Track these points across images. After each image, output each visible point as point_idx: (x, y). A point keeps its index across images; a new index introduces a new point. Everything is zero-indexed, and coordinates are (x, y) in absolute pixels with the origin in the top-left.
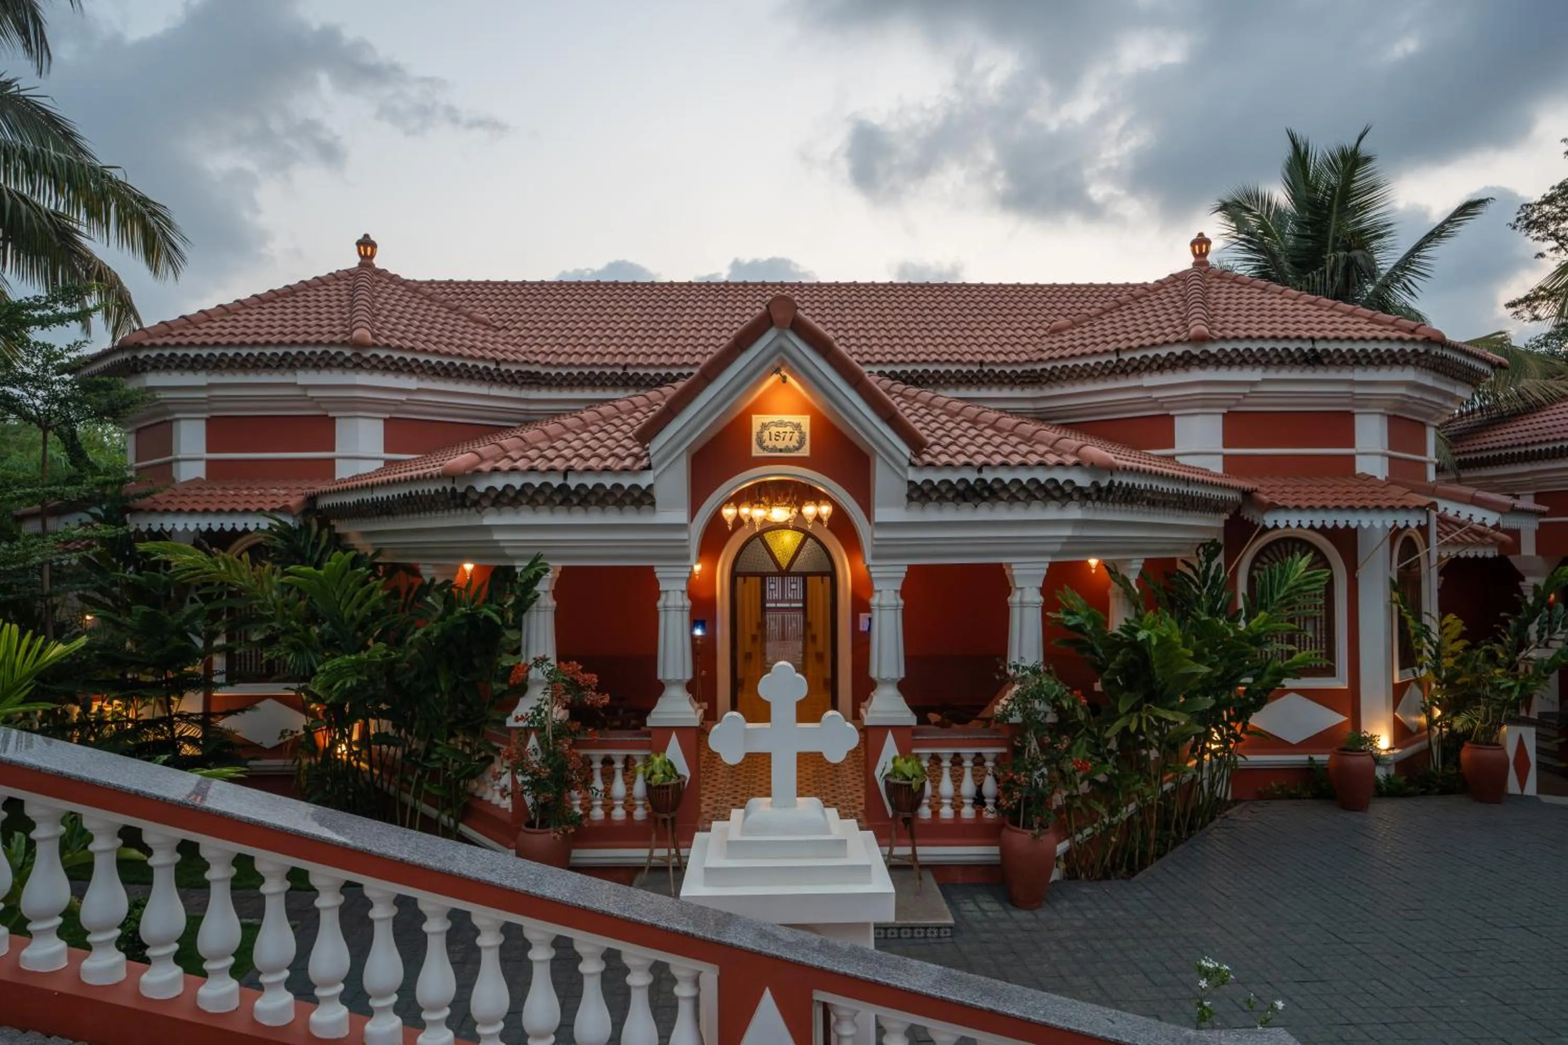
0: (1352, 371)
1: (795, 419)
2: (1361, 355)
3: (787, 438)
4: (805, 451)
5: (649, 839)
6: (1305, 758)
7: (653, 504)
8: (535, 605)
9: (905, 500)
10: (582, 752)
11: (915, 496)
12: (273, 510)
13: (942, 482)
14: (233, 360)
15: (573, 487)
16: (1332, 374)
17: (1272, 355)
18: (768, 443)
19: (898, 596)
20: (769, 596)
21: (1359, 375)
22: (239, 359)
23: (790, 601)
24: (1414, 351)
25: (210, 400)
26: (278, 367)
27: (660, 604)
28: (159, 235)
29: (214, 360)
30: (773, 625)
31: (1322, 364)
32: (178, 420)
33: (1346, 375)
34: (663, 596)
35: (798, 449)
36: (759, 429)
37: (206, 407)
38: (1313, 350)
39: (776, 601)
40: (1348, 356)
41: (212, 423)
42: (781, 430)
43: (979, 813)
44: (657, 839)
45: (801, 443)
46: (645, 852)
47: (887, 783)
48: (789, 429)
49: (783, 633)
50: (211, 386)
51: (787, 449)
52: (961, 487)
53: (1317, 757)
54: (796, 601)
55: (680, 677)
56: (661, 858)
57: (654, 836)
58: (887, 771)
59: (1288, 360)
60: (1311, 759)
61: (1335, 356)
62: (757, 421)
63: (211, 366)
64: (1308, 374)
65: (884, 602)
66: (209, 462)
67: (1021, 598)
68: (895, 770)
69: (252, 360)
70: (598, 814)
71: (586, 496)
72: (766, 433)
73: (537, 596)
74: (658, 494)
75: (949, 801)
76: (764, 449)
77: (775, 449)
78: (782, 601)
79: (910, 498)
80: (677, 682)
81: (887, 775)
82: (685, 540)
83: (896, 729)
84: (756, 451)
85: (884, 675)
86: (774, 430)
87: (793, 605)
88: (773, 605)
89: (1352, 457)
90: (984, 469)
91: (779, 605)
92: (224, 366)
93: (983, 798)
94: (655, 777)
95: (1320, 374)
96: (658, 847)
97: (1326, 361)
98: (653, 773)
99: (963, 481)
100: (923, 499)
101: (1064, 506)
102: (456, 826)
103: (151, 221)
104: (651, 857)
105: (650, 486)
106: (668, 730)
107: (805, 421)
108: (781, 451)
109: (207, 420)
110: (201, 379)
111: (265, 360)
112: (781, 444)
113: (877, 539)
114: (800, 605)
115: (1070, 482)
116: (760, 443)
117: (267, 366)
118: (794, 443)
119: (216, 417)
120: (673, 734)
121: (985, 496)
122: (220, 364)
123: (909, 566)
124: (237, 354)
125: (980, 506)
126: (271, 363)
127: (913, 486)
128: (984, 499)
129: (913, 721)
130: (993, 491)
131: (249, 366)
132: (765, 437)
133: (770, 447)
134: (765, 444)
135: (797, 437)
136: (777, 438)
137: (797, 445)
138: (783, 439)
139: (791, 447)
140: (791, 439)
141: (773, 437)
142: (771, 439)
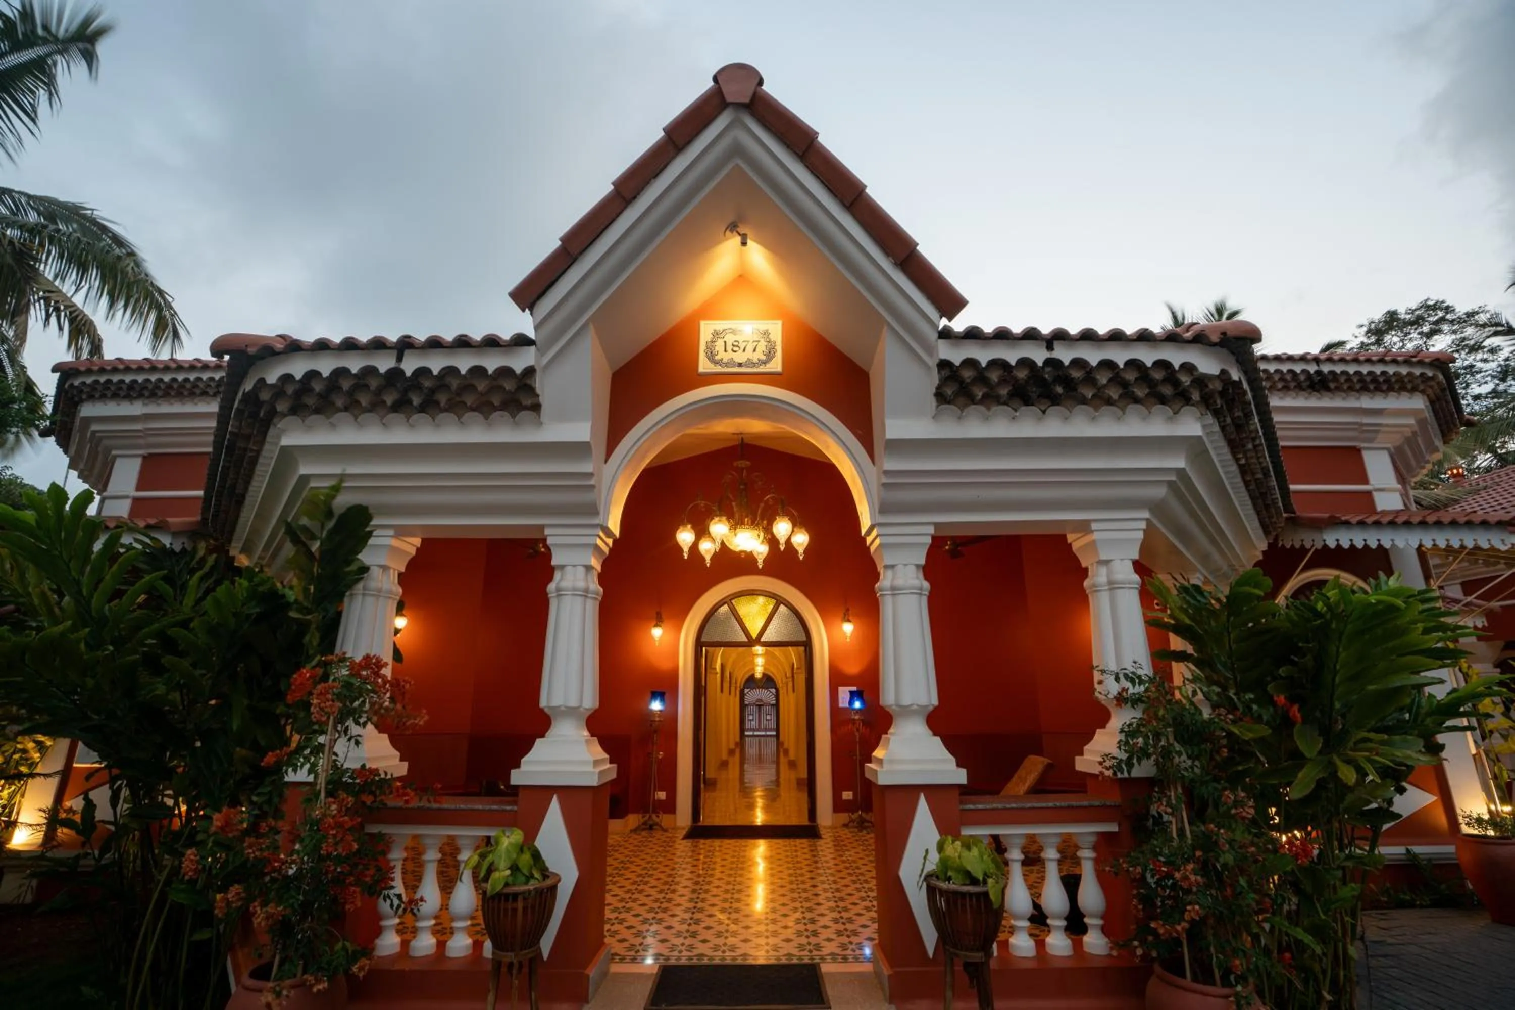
0: (1358, 399)
1: (763, 325)
2: (1368, 379)
4: (776, 365)
6: (1401, 850)
7: (536, 408)
8: (360, 585)
9: (933, 402)
10: (374, 829)
11: (949, 391)
12: (149, 527)
13: (993, 363)
14: (169, 386)
15: (408, 373)
16: (1338, 402)
17: (1276, 377)
18: (721, 355)
19: (921, 575)
20: (748, 725)
21: (1366, 402)
22: (175, 386)
23: (766, 730)
24: (1422, 374)
25: (147, 433)
27: (551, 587)
29: (150, 387)
30: (751, 750)
31: (1328, 389)
32: (115, 457)
33: (1352, 402)
34: (557, 575)
35: (765, 363)
36: (709, 338)
37: (142, 442)
38: (1318, 373)
39: (753, 730)
40: (1355, 380)
41: (147, 461)
42: (741, 339)
43: (1078, 945)
45: (770, 355)
47: (932, 891)
48: (752, 338)
49: (760, 755)
50: (145, 417)
51: (750, 363)
52: (1022, 374)
53: (1417, 849)
54: (771, 730)
55: (573, 703)
58: (931, 866)
59: (1292, 385)
60: (1408, 850)
61: (1342, 379)
62: (706, 329)
63: (147, 394)
64: (1313, 402)
65: (900, 582)
66: (136, 500)
67: (1108, 576)
68: (944, 863)
69: (188, 386)
70: (425, 944)
71: (433, 391)
72: (719, 344)
73: (365, 569)
74: (545, 387)
75: (1026, 924)
76: (716, 363)
77: (731, 363)
78: (758, 730)
79: (940, 397)
80: (571, 712)
81: (929, 876)
82: (590, 475)
83: (932, 791)
84: (705, 367)
85: (906, 701)
86: (731, 339)
87: (768, 733)
88: (751, 733)
89: (1369, 494)
90: (1057, 345)
91: (756, 733)
92: (160, 393)
93: (1082, 916)
94: (496, 875)
95: (1326, 402)
97: (1332, 386)
98: (490, 870)
99: (1025, 362)
100: (961, 400)
101: (1176, 413)
105: (530, 371)
106: (545, 792)
107: (776, 330)
108: (740, 365)
109: (145, 458)
110: (137, 408)
112: (740, 357)
113: (887, 473)
114: (774, 733)
115: (1188, 367)
116: (711, 356)
118: (759, 355)
119: (151, 455)
120: (555, 798)
121: (1059, 390)
122: (157, 391)
123: (937, 525)
124: (186, 380)
125: (1047, 412)
126: (208, 390)
127: (946, 372)
128: (1055, 400)
129: (960, 776)
130: (1070, 385)
131: (186, 393)
132: (717, 348)
133: (725, 360)
134: (717, 357)
135: (764, 349)
136: (735, 349)
137: (764, 358)
138: (744, 350)
139: (755, 360)
140: (755, 350)
141: (729, 348)
142: (726, 351)
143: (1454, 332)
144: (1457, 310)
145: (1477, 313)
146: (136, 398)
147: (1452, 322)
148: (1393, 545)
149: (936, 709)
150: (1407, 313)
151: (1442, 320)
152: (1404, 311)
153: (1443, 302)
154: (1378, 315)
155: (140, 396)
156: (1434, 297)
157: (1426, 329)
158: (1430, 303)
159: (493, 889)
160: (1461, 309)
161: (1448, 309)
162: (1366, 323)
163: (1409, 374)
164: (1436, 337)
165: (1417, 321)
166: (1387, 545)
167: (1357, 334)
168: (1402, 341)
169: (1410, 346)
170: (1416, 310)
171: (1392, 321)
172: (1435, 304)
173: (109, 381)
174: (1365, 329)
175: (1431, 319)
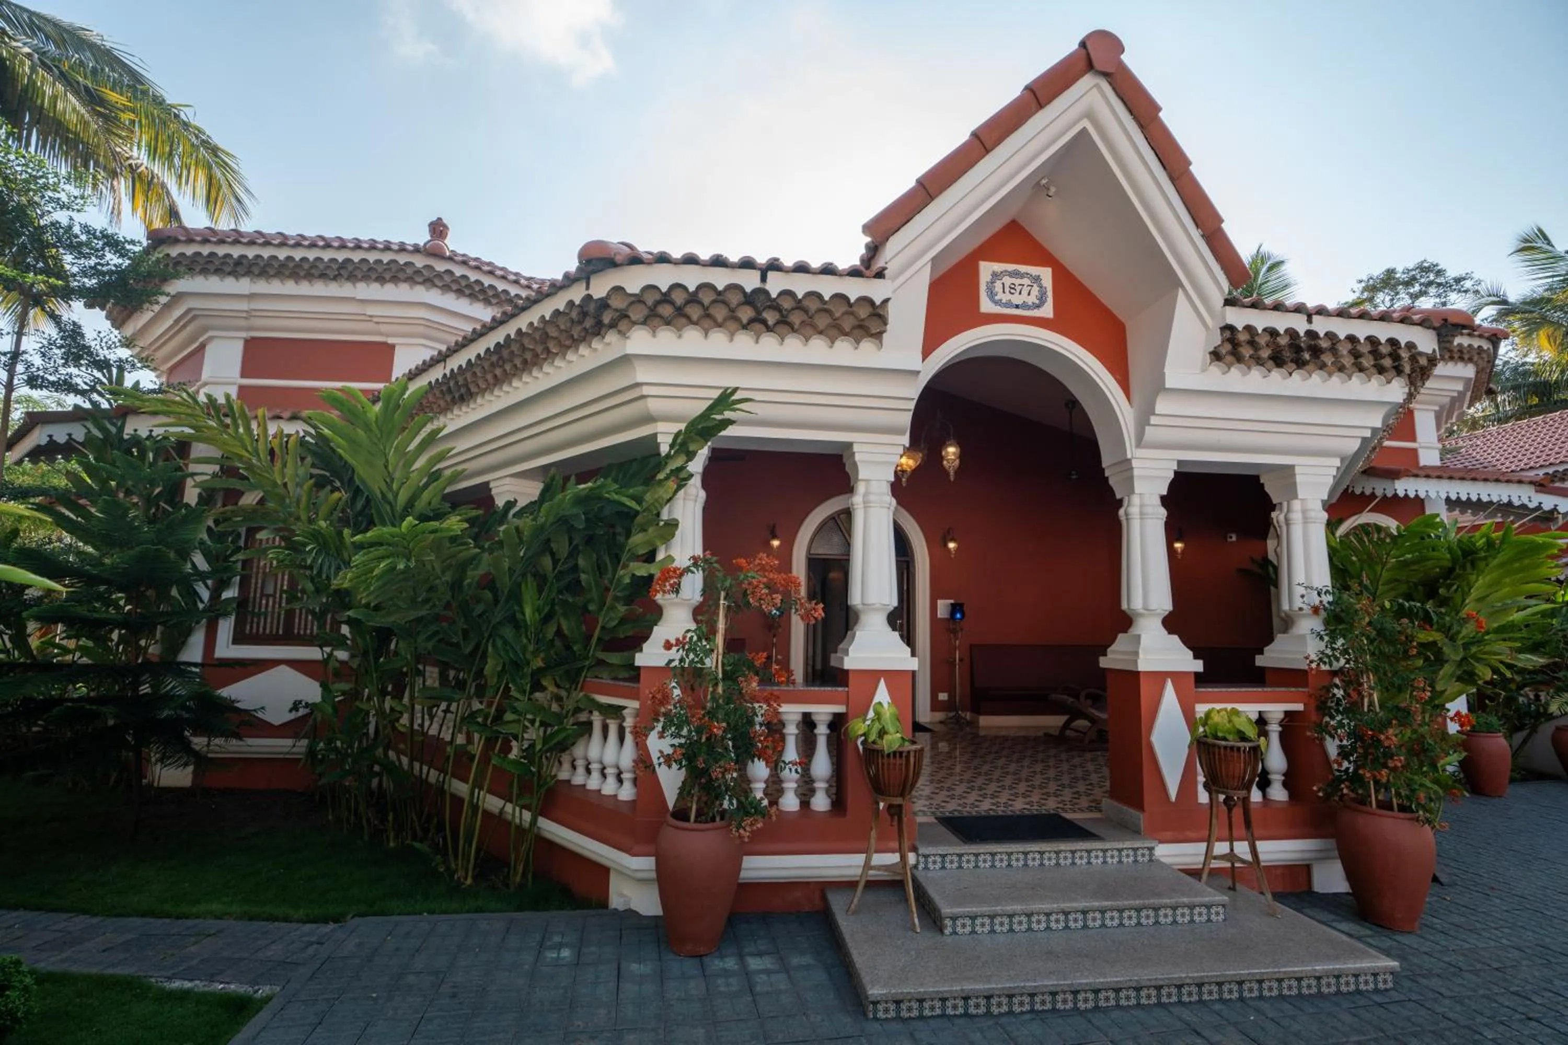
1: (1035, 270)
3: (1025, 292)
4: (1047, 311)
5: (867, 838)
9: (1208, 358)
11: (1223, 350)
13: (1266, 330)
14: (282, 264)
18: (1001, 297)
19: (1161, 504)
22: (290, 265)
24: (1479, 347)
25: (249, 314)
26: (335, 278)
28: (225, 188)
32: (214, 338)
34: (861, 487)
35: (1038, 306)
36: (989, 278)
37: (243, 323)
41: (250, 344)
42: (1017, 281)
44: (880, 838)
45: (1042, 301)
46: (858, 859)
48: (1026, 281)
50: (252, 296)
51: (1025, 306)
52: (1283, 340)
56: (887, 868)
57: (873, 834)
62: (986, 268)
63: (255, 271)
66: (242, 388)
69: (306, 266)
70: (790, 802)
72: (998, 285)
76: (996, 303)
77: (1009, 304)
79: (1215, 355)
83: (1176, 676)
84: (986, 306)
86: (1008, 281)
89: (1415, 450)
90: (1317, 318)
92: (270, 271)
96: (877, 851)
99: (1290, 331)
100: (1232, 359)
102: (534, 822)
103: (217, 173)
104: (867, 866)
106: (871, 675)
107: (1047, 277)
108: (1017, 307)
109: (246, 341)
110: (242, 286)
111: (321, 266)
112: (1017, 300)
113: (1155, 416)
116: (991, 296)
117: (323, 276)
118: (1033, 300)
119: (254, 339)
120: (882, 681)
121: (1307, 356)
122: (268, 269)
123: (1180, 463)
124: (289, 258)
125: (1293, 374)
126: (328, 272)
127: (1228, 334)
128: (1300, 364)
129: (1198, 666)
130: (1316, 351)
131: (302, 274)
132: (996, 289)
133: (1004, 301)
134: (997, 298)
135: (1037, 293)
136: (1013, 291)
137: (1037, 302)
138: (1020, 293)
139: (1030, 303)
140: (1029, 294)
141: (1007, 290)
142: (1004, 292)
143: (1439, 296)
144: (1447, 275)
145: (1464, 279)
146: (243, 275)
147: (1439, 285)
148: (1427, 496)
149: (1171, 613)
150: (1404, 273)
151: (1430, 283)
152: (1401, 270)
153: (1437, 265)
154: (1377, 271)
155: (248, 273)
156: (1432, 259)
157: (1417, 288)
158: (1426, 265)
159: (890, 747)
160: (1452, 273)
161: (1439, 273)
162: (1365, 278)
163: (1470, 346)
164: (1422, 299)
165: (1408, 283)
166: (1422, 495)
167: (1355, 289)
168: (1392, 300)
169: (1398, 305)
170: (1412, 270)
171: (1388, 281)
172: (1429, 267)
173: (212, 254)
174: (1363, 284)
175: (1423, 280)
